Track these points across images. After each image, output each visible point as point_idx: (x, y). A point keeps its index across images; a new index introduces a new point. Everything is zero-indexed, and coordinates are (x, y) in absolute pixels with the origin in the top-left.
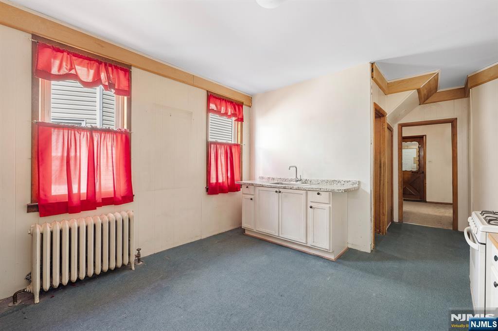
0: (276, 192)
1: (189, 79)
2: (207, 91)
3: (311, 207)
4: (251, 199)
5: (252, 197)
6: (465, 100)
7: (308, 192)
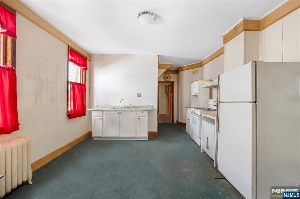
0: (119, 113)
1: (58, 35)
2: (68, 46)
3: (139, 119)
4: (101, 119)
5: (101, 118)
6: (176, 75)
7: (137, 112)
